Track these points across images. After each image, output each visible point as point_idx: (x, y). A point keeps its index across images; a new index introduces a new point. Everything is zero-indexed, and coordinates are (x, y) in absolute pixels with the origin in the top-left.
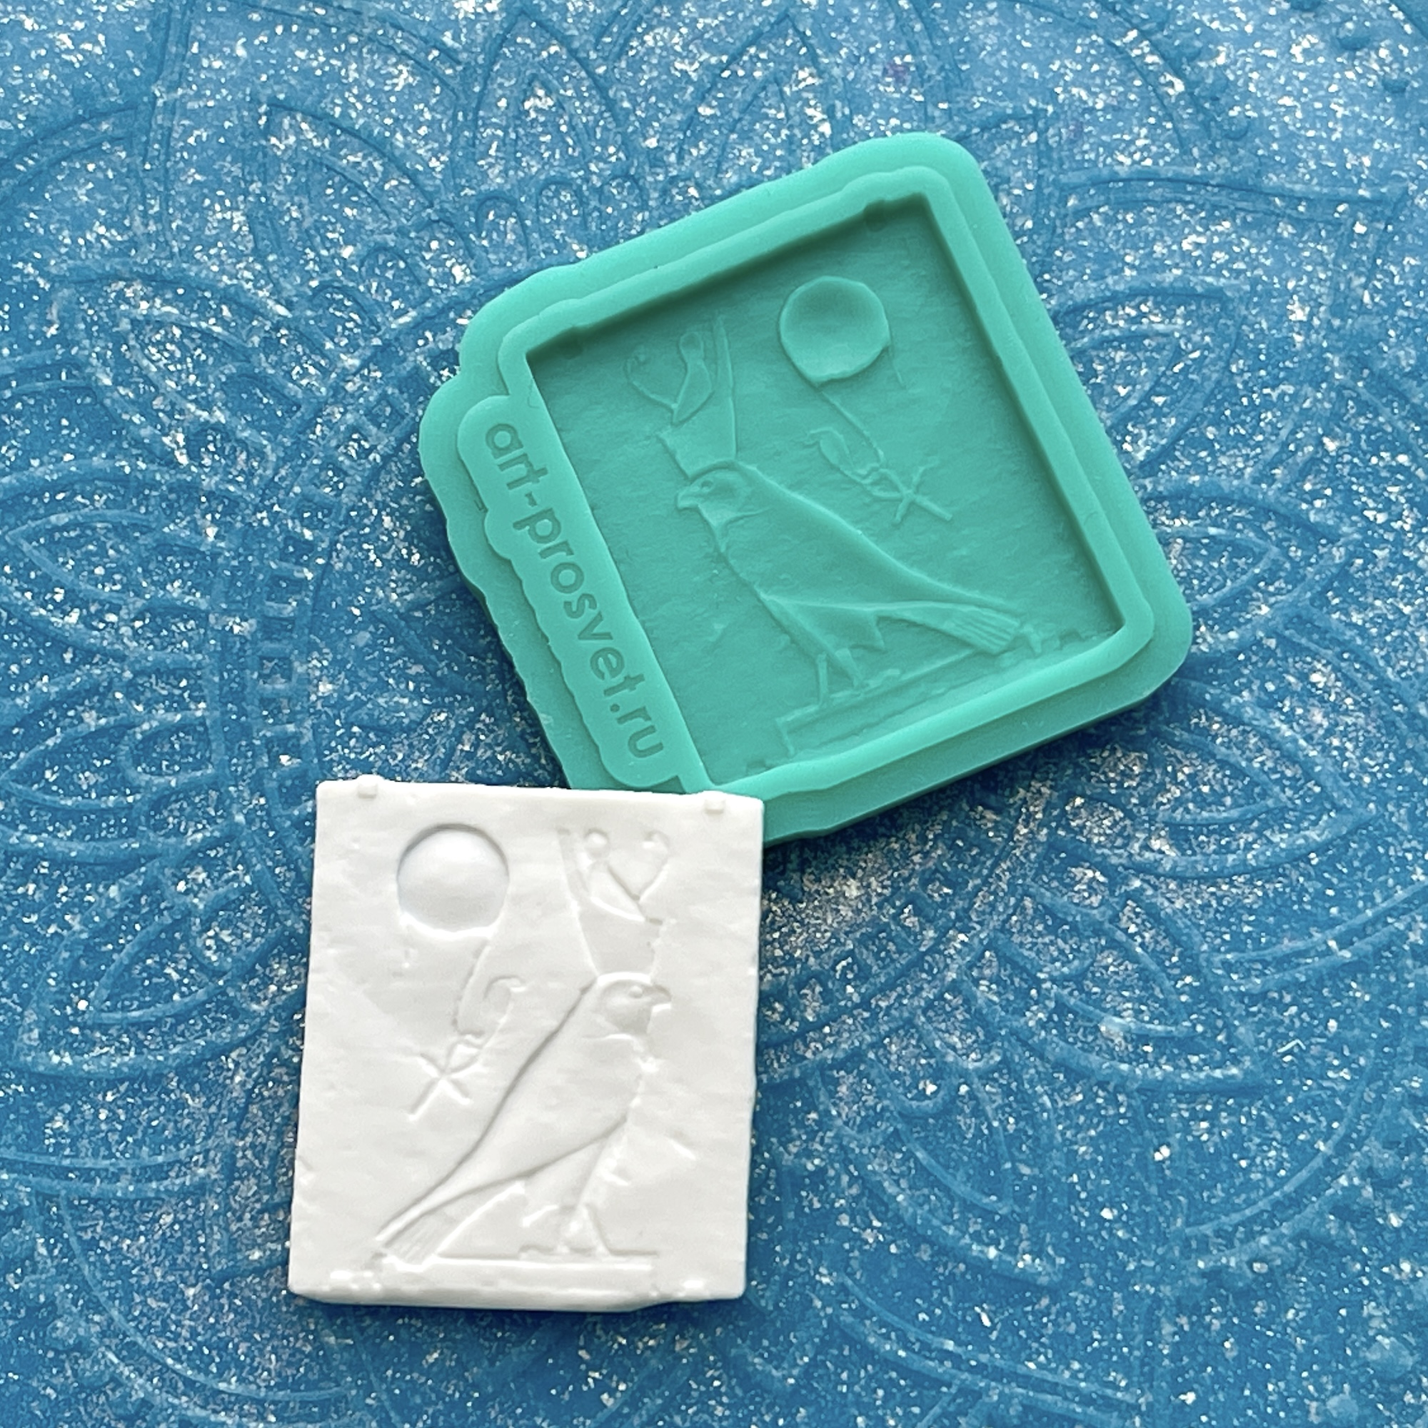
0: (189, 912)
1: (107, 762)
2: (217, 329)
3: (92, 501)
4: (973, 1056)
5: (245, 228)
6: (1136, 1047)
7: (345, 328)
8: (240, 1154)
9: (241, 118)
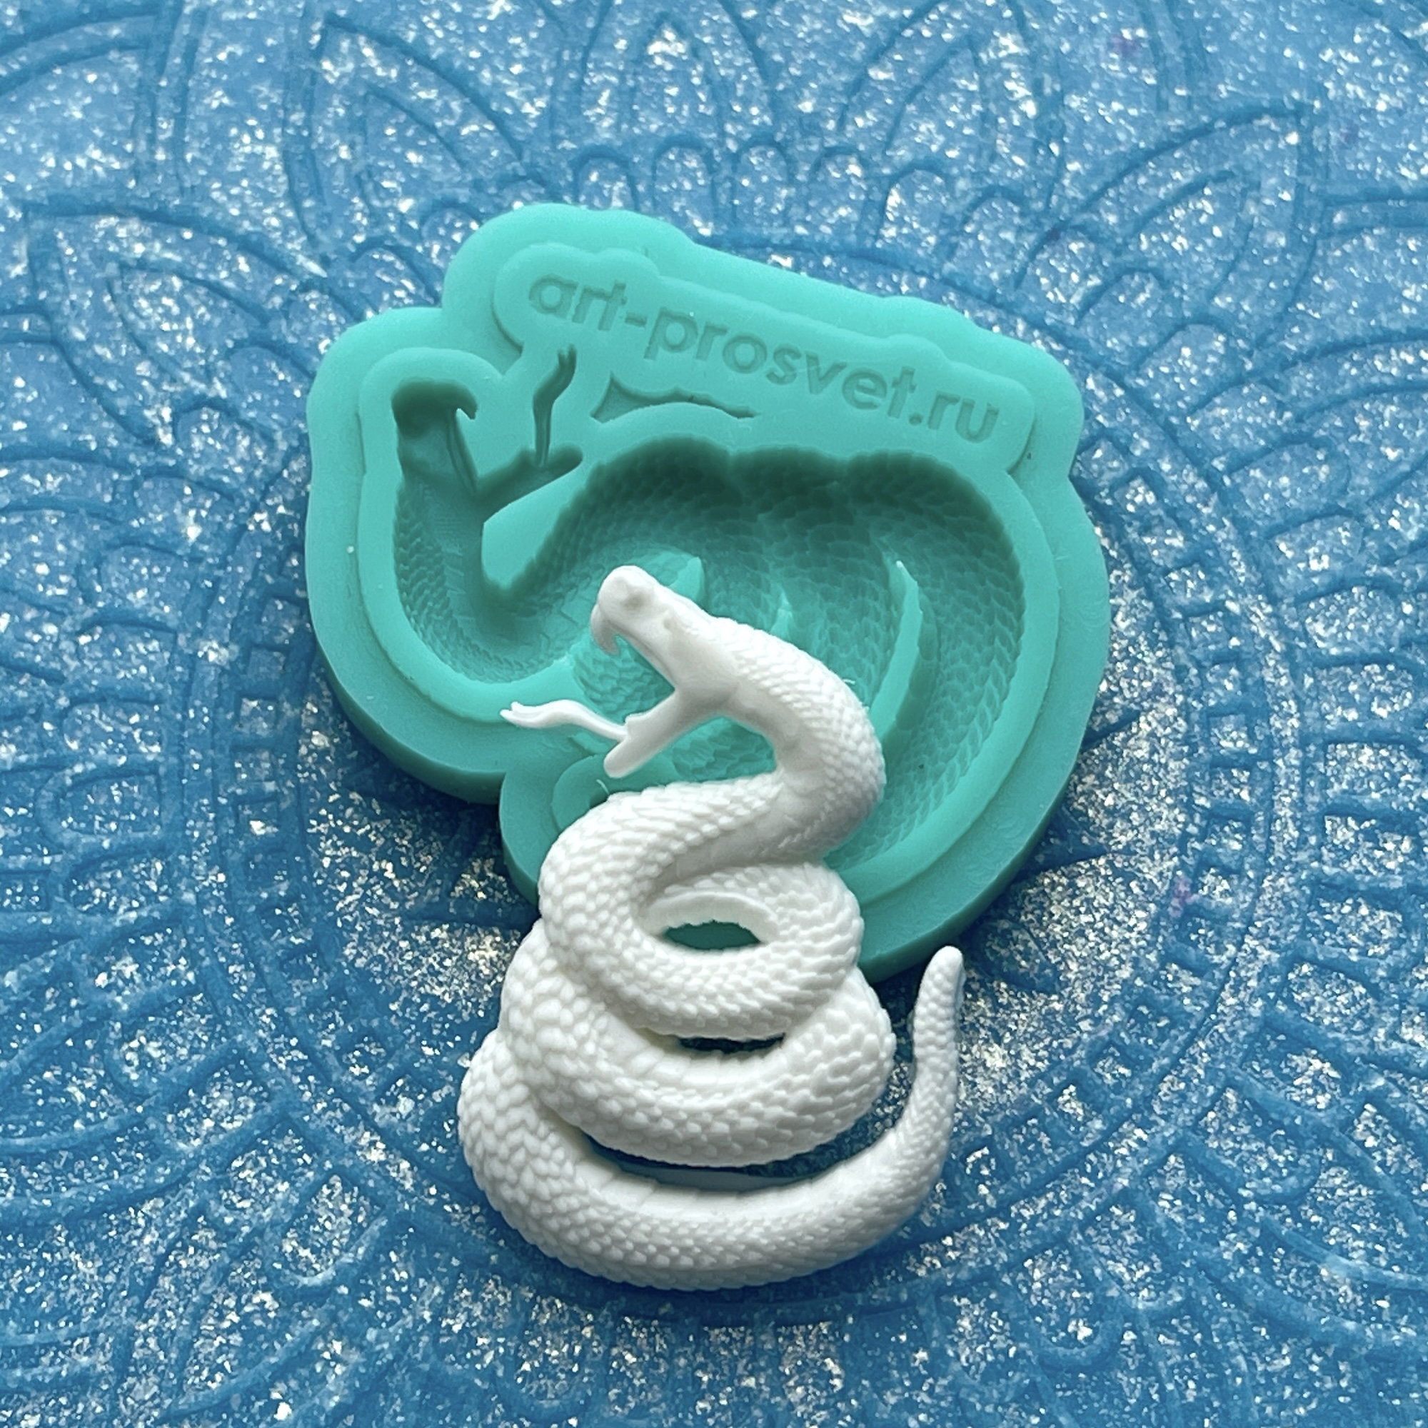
0: (108, 1013)
1: (22, 811)
2: (230, 284)
3: (43, 482)
4: (1145, 1293)
5: (278, 167)
6: (1367, 1300)
7: (393, 297)
8: (140, 1341)
9: (288, 36)
